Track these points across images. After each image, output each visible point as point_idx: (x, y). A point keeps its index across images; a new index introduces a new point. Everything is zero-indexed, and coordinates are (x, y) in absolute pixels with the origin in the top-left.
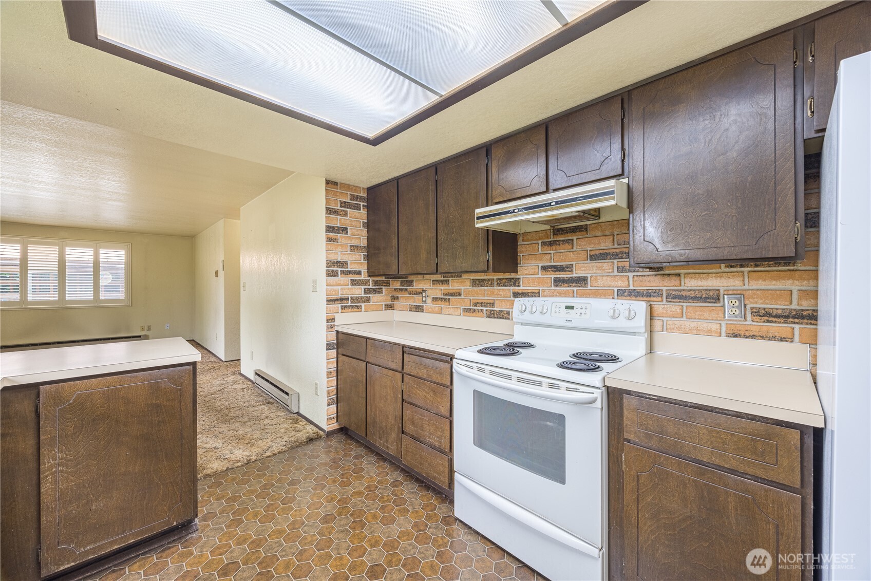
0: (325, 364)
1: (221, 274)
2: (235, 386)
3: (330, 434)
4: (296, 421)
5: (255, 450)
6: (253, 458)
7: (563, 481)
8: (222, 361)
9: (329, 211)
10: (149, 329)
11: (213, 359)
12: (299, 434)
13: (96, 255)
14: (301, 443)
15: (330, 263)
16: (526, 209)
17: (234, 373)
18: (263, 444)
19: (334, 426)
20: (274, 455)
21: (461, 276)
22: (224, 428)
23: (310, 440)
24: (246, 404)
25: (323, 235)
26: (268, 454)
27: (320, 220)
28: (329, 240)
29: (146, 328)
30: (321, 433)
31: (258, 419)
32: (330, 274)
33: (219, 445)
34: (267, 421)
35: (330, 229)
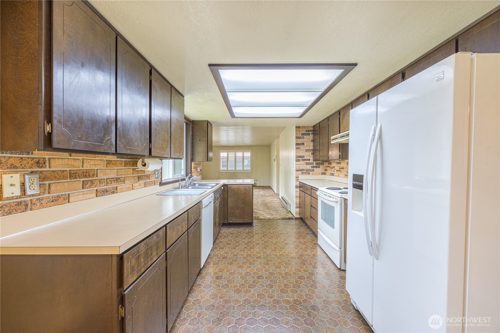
0: (295, 193)
1: (276, 160)
2: (276, 201)
3: (296, 219)
4: (288, 213)
5: (272, 217)
6: (271, 218)
7: (334, 229)
8: (275, 194)
9: (297, 138)
10: (257, 181)
11: (273, 193)
12: (287, 216)
13: (243, 154)
14: (286, 219)
15: (297, 157)
16: (341, 137)
17: (277, 198)
18: (275, 216)
19: (298, 216)
20: (277, 219)
21: (344, 161)
22: (267, 211)
23: (289, 219)
24: (276, 206)
25: (295, 146)
26: (275, 218)
27: (294, 141)
28: (297, 148)
29: (256, 180)
30: (294, 217)
31: (278, 211)
32: (297, 161)
33: (264, 214)
34: (280, 211)
35: (297, 144)
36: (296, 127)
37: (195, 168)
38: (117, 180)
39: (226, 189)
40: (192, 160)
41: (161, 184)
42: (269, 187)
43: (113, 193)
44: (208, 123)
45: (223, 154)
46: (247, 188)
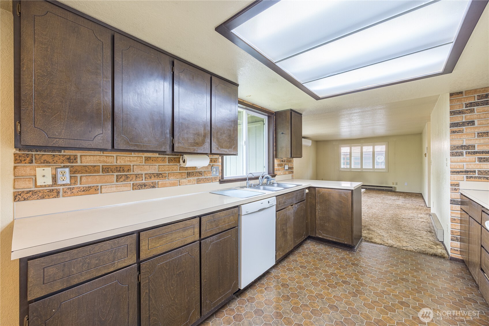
0: (450, 213)
1: (427, 155)
2: (420, 219)
3: (452, 259)
4: (437, 245)
5: (399, 244)
6: (395, 246)
8: (427, 206)
10: (396, 184)
11: (423, 205)
12: (431, 250)
13: (374, 149)
14: (427, 254)
17: (427, 214)
18: (405, 244)
19: (458, 256)
20: (407, 250)
22: (394, 232)
23: (435, 255)
24: (416, 228)
25: (448, 130)
26: (404, 248)
27: (447, 119)
28: (453, 132)
30: (446, 255)
31: (415, 235)
33: (385, 236)
34: (419, 238)
35: (453, 125)
36: (451, 95)
37: (279, 165)
38: (158, 175)
39: (313, 192)
40: (276, 156)
41: (222, 181)
42: (420, 195)
43: (153, 187)
44: (291, 113)
45: (345, 150)
46: (343, 195)
